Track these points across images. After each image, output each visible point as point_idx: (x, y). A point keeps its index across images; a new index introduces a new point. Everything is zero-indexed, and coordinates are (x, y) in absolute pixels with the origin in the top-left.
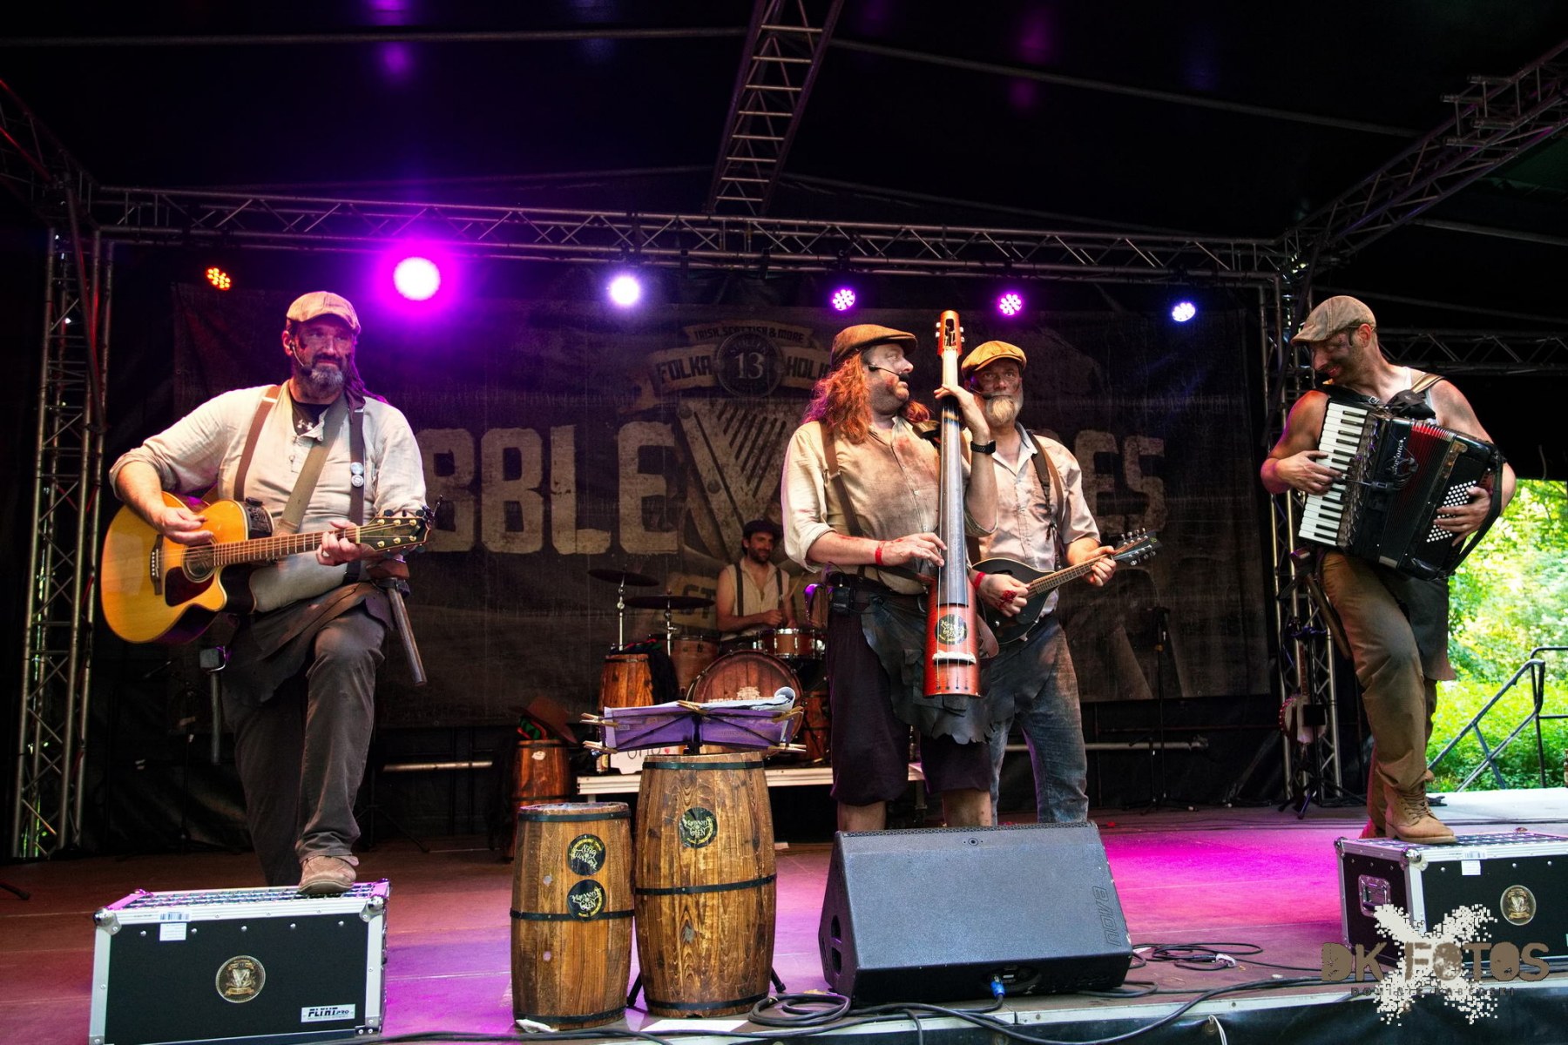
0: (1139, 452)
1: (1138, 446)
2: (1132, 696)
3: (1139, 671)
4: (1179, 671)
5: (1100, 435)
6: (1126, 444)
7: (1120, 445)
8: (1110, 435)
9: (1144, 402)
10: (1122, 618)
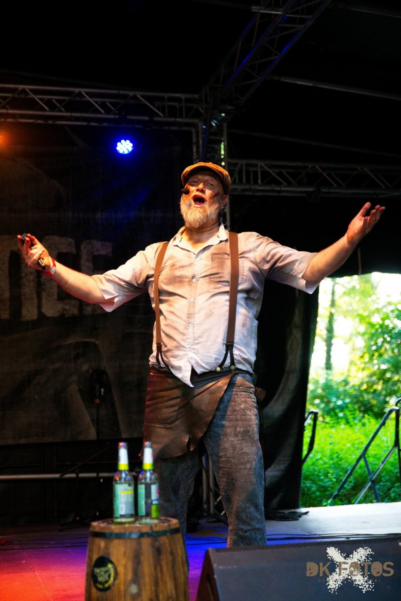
0: (92, 252)
1: (93, 248)
2: (81, 438)
3: (87, 419)
4: (120, 418)
5: (63, 240)
6: (83, 246)
7: (78, 247)
8: (70, 240)
9: (99, 215)
10: (75, 378)
